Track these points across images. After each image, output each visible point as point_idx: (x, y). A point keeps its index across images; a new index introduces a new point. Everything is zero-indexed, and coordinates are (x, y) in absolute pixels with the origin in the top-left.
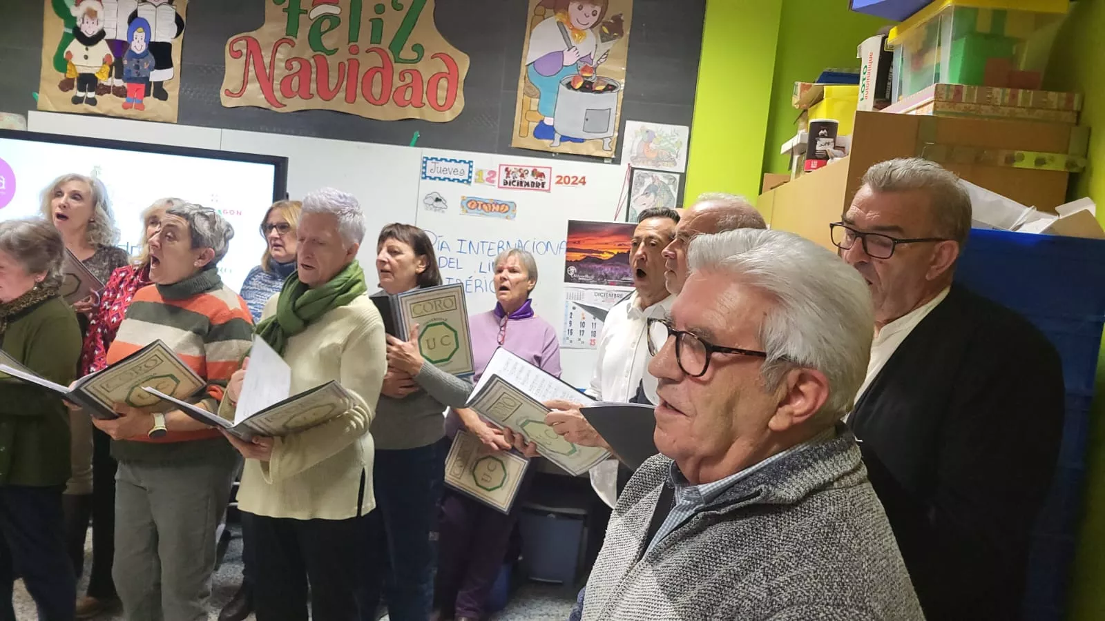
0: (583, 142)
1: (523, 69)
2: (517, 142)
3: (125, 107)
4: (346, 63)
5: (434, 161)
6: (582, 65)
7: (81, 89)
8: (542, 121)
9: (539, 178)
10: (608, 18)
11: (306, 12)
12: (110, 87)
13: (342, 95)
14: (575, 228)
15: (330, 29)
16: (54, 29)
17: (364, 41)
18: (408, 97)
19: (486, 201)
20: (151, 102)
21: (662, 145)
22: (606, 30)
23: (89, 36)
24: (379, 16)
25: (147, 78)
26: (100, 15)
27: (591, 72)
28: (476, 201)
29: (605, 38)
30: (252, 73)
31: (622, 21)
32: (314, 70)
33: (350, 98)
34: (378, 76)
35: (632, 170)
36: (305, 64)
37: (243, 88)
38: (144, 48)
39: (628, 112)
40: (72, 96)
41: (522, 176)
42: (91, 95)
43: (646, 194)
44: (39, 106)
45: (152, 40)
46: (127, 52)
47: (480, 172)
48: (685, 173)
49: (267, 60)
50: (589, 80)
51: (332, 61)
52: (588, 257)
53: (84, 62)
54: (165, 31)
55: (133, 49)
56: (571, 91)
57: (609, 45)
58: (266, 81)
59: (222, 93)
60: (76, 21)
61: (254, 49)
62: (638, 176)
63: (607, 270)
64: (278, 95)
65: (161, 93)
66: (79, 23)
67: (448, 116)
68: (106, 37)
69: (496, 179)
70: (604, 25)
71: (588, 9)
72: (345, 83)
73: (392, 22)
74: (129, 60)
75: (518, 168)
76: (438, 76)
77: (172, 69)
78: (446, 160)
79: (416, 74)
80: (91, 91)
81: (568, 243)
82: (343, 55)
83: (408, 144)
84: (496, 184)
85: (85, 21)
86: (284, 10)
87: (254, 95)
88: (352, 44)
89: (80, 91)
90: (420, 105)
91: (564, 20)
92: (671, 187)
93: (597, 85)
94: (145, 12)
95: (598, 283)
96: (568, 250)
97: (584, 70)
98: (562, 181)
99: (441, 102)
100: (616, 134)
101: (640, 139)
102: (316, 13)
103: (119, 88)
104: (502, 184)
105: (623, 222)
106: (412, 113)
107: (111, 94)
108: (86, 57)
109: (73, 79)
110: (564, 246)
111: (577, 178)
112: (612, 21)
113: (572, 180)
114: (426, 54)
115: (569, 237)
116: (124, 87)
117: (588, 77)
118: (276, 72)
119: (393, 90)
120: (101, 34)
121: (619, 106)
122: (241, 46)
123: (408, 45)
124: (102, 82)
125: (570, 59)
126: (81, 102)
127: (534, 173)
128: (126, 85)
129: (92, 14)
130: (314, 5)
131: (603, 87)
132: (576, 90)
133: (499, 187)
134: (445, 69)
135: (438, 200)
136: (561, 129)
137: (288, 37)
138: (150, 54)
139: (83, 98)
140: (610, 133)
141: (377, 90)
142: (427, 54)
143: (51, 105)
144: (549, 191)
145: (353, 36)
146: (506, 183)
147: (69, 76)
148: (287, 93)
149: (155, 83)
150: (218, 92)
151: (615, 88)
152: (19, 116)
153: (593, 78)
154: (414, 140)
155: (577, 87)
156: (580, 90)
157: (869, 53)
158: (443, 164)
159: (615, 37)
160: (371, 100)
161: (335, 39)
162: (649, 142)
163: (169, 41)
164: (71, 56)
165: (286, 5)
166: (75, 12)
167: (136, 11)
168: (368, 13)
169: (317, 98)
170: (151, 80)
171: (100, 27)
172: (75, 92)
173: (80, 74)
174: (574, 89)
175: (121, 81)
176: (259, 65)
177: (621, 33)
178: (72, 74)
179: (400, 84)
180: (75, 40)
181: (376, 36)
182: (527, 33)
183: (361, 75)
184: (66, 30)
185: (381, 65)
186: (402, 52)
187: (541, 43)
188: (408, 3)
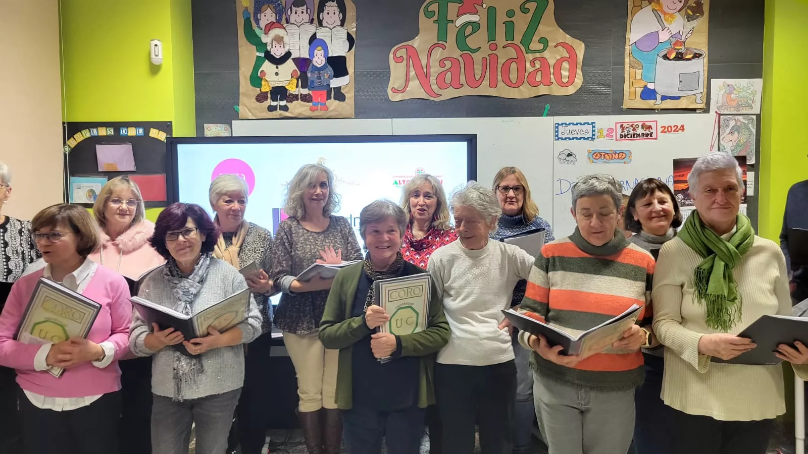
0: (679, 99)
1: (627, 48)
2: (627, 104)
3: (312, 110)
4: (488, 58)
5: (564, 125)
6: (674, 41)
7: (274, 99)
8: (646, 87)
9: (647, 130)
10: (691, 2)
11: (452, 22)
12: (298, 95)
13: (486, 82)
14: (679, 164)
15: (472, 33)
16: (247, 54)
17: (501, 39)
18: (538, 78)
19: (607, 152)
20: (333, 104)
21: (741, 94)
22: (691, 13)
23: (278, 57)
24: (511, 19)
25: (329, 85)
26: (286, 39)
27: (681, 45)
28: (600, 153)
29: (689, 18)
30: (412, 73)
31: (703, 4)
32: (462, 65)
33: (493, 84)
35: (719, 116)
36: (454, 62)
37: (406, 86)
38: (324, 62)
39: (714, 72)
40: (267, 105)
41: (634, 129)
42: (283, 103)
43: (731, 133)
44: (240, 116)
45: (330, 55)
46: (310, 67)
47: (601, 130)
48: (760, 114)
49: (424, 62)
50: (680, 51)
51: (477, 57)
53: (276, 78)
54: (339, 48)
55: (315, 64)
56: (667, 61)
57: (694, 23)
58: (424, 78)
59: (389, 91)
60: (266, 46)
61: (413, 55)
62: (724, 120)
64: (435, 87)
65: (339, 95)
66: (269, 48)
67: (571, 90)
68: (292, 57)
69: (614, 134)
70: (688, 8)
72: (488, 73)
73: (521, 23)
74: (312, 72)
75: (631, 124)
76: (563, 59)
77: (348, 76)
78: (573, 124)
79: (543, 60)
80: (281, 100)
81: (674, 177)
82: (485, 52)
83: (541, 115)
84: (614, 138)
85: (274, 46)
86: (435, 22)
87: (415, 90)
88: (490, 43)
89: (273, 101)
90: (549, 84)
91: (657, 7)
92: (750, 125)
93: (686, 55)
94: (322, 34)
96: (675, 182)
98: (666, 130)
99: (565, 80)
100: (705, 90)
101: (723, 91)
102: (460, 21)
103: (306, 95)
104: (618, 137)
106: (543, 90)
108: (277, 74)
109: (267, 92)
110: (672, 179)
111: (677, 127)
112: (694, 5)
113: (673, 129)
114: (550, 44)
115: (674, 173)
116: (309, 94)
117: (678, 50)
118: (432, 70)
119: (527, 74)
120: (288, 55)
121: (706, 68)
122: (402, 53)
123: (536, 38)
124: (291, 92)
126: (276, 110)
127: (643, 127)
128: (310, 92)
129: (279, 40)
130: (458, 16)
131: (692, 55)
132: (671, 60)
133: (616, 140)
134: (567, 55)
135: (569, 155)
136: (661, 91)
137: (440, 42)
138: (329, 66)
139: (277, 105)
140: (700, 90)
141: (513, 76)
142: (552, 44)
143: (250, 114)
144: (656, 138)
145: (492, 36)
146: (622, 136)
147: (263, 90)
148: (442, 85)
149: (334, 88)
150: (386, 92)
151: (701, 55)
152: (223, 126)
153: (682, 49)
154: (546, 111)
155: (671, 58)
156: (674, 59)
158: (571, 127)
159: (698, 17)
160: (509, 84)
161: (478, 40)
162: (731, 93)
163: (343, 54)
164: (265, 74)
165: (435, 18)
166: (265, 39)
167: (315, 33)
168: (501, 18)
169: (466, 86)
170: (331, 87)
171: (286, 49)
172: (269, 102)
173: (273, 88)
174: (669, 59)
175: (307, 89)
176: (418, 66)
177: (702, 13)
178: (266, 88)
179: (533, 69)
180: (267, 61)
181: (510, 34)
182: (629, 21)
183: (500, 66)
184: (258, 54)
185: (515, 56)
186: (531, 45)
187: (640, 27)
188: (532, 6)
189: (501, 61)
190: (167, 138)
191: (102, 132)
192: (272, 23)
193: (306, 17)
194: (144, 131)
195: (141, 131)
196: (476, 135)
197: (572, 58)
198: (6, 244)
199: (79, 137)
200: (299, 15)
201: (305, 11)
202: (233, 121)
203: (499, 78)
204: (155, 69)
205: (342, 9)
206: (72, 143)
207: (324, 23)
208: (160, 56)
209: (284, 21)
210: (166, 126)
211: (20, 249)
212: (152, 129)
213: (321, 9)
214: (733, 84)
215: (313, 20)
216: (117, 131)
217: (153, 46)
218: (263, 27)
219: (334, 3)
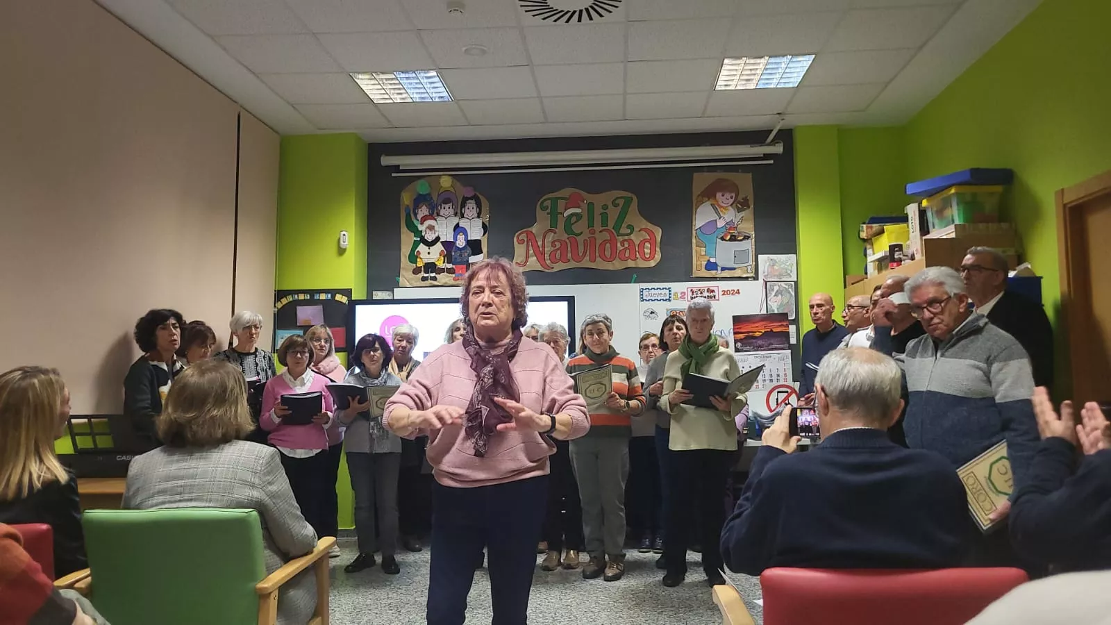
0: (735, 270)
1: (694, 232)
2: (696, 274)
3: (454, 279)
4: (588, 240)
5: (647, 290)
6: (728, 227)
7: (426, 272)
8: (709, 261)
9: (712, 293)
10: (740, 199)
11: (561, 213)
14: (737, 320)
15: (576, 222)
16: (407, 239)
17: (598, 226)
18: (627, 255)
19: (682, 310)
21: (781, 266)
22: (740, 206)
23: (430, 241)
24: (606, 211)
25: (467, 261)
26: (436, 228)
27: (734, 230)
28: (676, 311)
29: (739, 211)
30: (531, 252)
32: (569, 246)
33: (593, 260)
34: (608, 245)
35: (766, 282)
36: (563, 243)
37: (527, 261)
38: (464, 244)
39: (759, 251)
40: (421, 277)
41: (701, 293)
42: (433, 275)
43: (775, 295)
44: (400, 286)
45: (469, 239)
46: (454, 248)
47: (676, 294)
48: (797, 281)
49: (540, 243)
51: (580, 239)
52: (747, 336)
53: (428, 256)
54: (476, 232)
55: (458, 245)
56: (724, 242)
57: (743, 214)
58: (540, 255)
61: (531, 238)
62: (770, 286)
63: (760, 342)
66: (423, 234)
67: (652, 264)
68: (441, 241)
69: (686, 296)
71: (728, 195)
72: (588, 251)
73: (613, 213)
74: (455, 252)
75: (698, 289)
76: (645, 241)
77: (482, 255)
78: (654, 289)
79: (631, 242)
80: (432, 272)
81: (734, 329)
82: (586, 235)
83: (630, 282)
84: (686, 299)
85: (427, 233)
86: (548, 214)
87: (534, 264)
88: (590, 228)
90: (635, 259)
91: (714, 203)
92: (790, 289)
93: (739, 236)
94: (463, 223)
95: (756, 351)
96: (735, 333)
97: (730, 229)
98: (726, 293)
99: (647, 256)
100: (754, 263)
101: (768, 264)
102: (567, 213)
103: (450, 269)
104: (689, 299)
105: (765, 312)
106: (631, 264)
107: (445, 273)
108: (429, 253)
109: (421, 267)
110: (732, 331)
111: (734, 291)
113: (731, 292)
114: (635, 229)
115: (734, 326)
116: (453, 268)
118: (546, 249)
119: (618, 252)
120: (438, 239)
121: (754, 247)
122: (524, 236)
123: (624, 225)
124: (439, 267)
125: (721, 224)
126: (428, 280)
127: (708, 290)
128: (454, 266)
129: (431, 228)
130: (566, 210)
131: (742, 238)
132: (727, 241)
133: (688, 301)
134: (648, 238)
135: (652, 313)
136: (721, 264)
137: (552, 229)
138: (468, 247)
139: (428, 277)
140: (750, 263)
141: (608, 253)
142: (636, 229)
143: (408, 284)
144: (718, 300)
145: (591, 224)
146: (692, 298)
147: (418, 265)
148: (554, 260)
149: (472, 263)
151: (749, 237)
152: (388, 293)
153: (736, 233)
154: (633, 279)
155: (727, 239)
156: (729, 240)
157: (912, 210)
158: (653, 291)
159: (746, 209)
160: (604, 259)
161: (580, 227)
162: (774, 265)
163: (479, 238)
164: (420, 253)
165: (549, 211)
166: (421, 228)
167: (458, 223)
168: (598, 210)
169: (572, 262)
170: (469, 262)
171: (437, 235)
172: (423, 274)
173: (425, 263)
174: (725, 240)
175: (451, 265)
176: (536, 247)
177: (748, 207)
178: (420, 264)
179: (622, 248)
180: (422, 244)
181: (605, 222)
182: (694, 212)
183: (597, 246)
184: (415, 239)
185: (609, 238)
186: (621, 229)
187: (702, 217)
188: (621, 202)
189: (599, 242)
190: (349, 301)
191: (302, 297)
192: (427, 216)
193: (452, 211)
194: (332, 296)
195: (329, 296)
196: (574, 297)
197: (652, 240)
198: (257, 365)
199: (284, 301)
200: (447, 210)
201: (451, 207)
202: (395, 289)
203: (597, 254)
204: (341, 251)
205: (479, 205)
206: (279, 305)
207: (465, 216)
208: (347, 243)
209: (435, 214)
210: (347, 293)
211: (265, 368)
212: (337, 295)
213: (463, 205)
214: (775, 258)
215: (457, 213)
216: (312, 296)
217: (342, 236)
218: (420, 219)
219: (473, 201)
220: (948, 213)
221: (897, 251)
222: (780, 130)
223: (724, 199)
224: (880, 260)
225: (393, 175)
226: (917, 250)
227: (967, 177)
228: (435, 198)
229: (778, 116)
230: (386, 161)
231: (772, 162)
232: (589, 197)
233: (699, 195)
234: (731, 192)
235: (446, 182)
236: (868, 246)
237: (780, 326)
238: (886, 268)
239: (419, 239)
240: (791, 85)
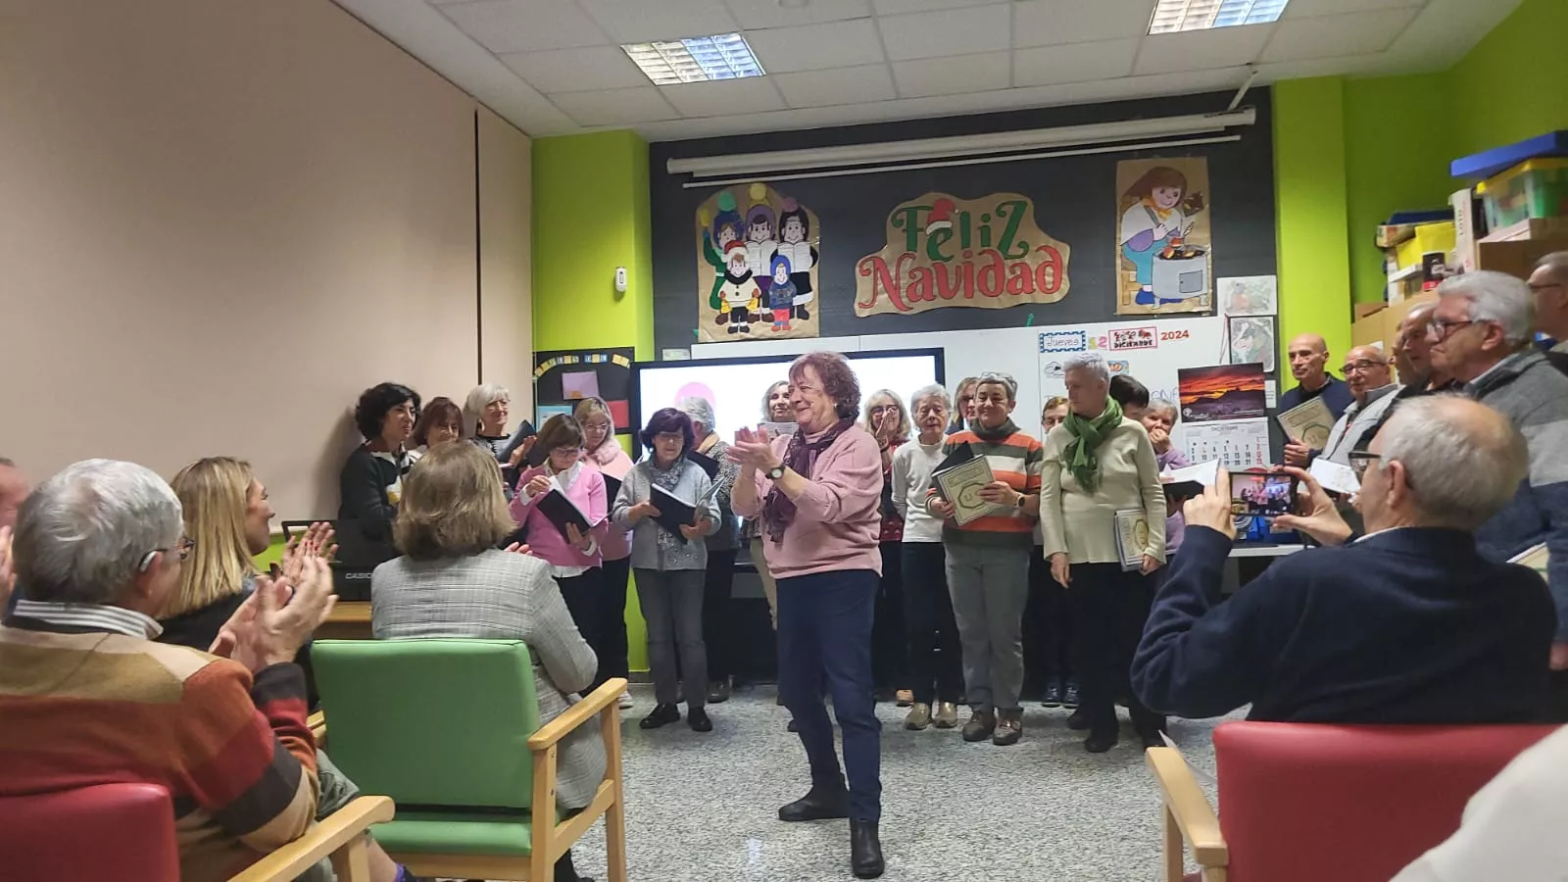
0: (1180, 301)
1: (1118, 248)
2: (1122, 310)
3: (774, 330)
4: (962, 266)
5: (1050, 336)
6: (1171, 238)
7: (734, 320)
8: (1141, 289)
9: (1146, 337)
10: (1188, 196)
11: (922, 230)
12: (758, 315)
13: (961, 293)
14: (1185, 375)
15: (944, 241)
16: (707, 275)
17: (976, 245)
18: (1019, 286)
21: (1253, 294)
22: (1188, 207)
23: (738, 277)
24: (987, 224)
25: (791, 303)
26: (746, 258)
27: (1179, 243)
29: (1188, 213)
30: (880, 286)
32: (934, 275)
33: (969, 295)
34: (991, 273)
35: (1229, 318)
36: (926, 272)
37: (874, 300)
38: (786, 279)
39: (1220, 270)
40: (727, 327)
42: (744, 324)
43: (1245, 337)
44: (700, 340)
45: (792, 272)
46: (772, 285)
47: (1092, 340)
49: (893, 274)
51: (950, 266)
52: (1200, 398)
53: (737, 298)
55: (777, 281)
57: (1193, 218)
58: (893, 291)
59: (856, 306)
60: (727, 266)
61: (880, 267)
62: (1235, 323)
63: (1220, 407)
65: (803, 314)
66: (729, 268)
67: (1057, 297)
68: (753, 275)
69: (1107, 343)
71: (1170, 191)
72: (963, 282)
73: (998, 228)
74: (774, 291)
75: (1126, 331)
76: (1047, 264)
77: (811, 293)
78: (1060, 334)
79: (1023, 265)
80: (742, 321)
81: (1180, 389)
82: (959, 260)
83: (1024, 326)
84: (1108, 346)
85: (734, 265)
86: (904, 230)
87: (884, 304)
88: (964, 250)
89: (734, 322)
90: (1031, 291)
91: (1149, 204)
92: (1266, 328)
94: (784, 250)
95: (1214, 419)
96: (1181, 395)
97: (1173, 242)
98: (1167, 337)
99: (1050, 286)
100: (1210, 291)
101: (1231, 292)
102: (931, 229)
103: (767, 315)
104: (1113, 347)
105: (1228, 363)
106: (1025, 299)
107: (761, 321)
108: (737, 294)
109: (728, 313)
110: (1177, 392)
111: (1180, 332)
113: (1176, 335)
114: (1030, 248)
115: (1180, 384)
116: (771, 314)
118: (901, 282)
119: (1006, 281)
120: (749, 273)
121: (1210, 267)
122: (869, 265)
123: (1015, 242)
124: (752, 313)
126: (737, 331)
127: (1141, 334)
128: (772, 311)
129: (739, 258)
130: (929, 223)
131: (1192, 253)
133: (1111, 350)
134: (1051, 259)
135: (1057, 368)
136: (1159, 293)
138: (791, 284)
139: (737, 327)
140: (1204, 291)
141: (991, 285)
142: (1033, 248)
143: (710, 337)
144: (1156, 347)
145: (966, 244)
146: (1116, 346)
147: (724, 311)
148: (913, 298)
149: (798, 306)
150: (852, 306)
151: (1203, 253)
152: (683, 350)
153: (1181, 247)
154: (1030, 320)
156: (1173, 258)
157: (1461, 201)
158: (1058, 338)
159: (1197, 211)
160: (987, 293)
161: (950, 248)
162: (1242, 292)
163: (806, 270)
164: (725, 295)
165: (904, 226)
166: (725, 259)
167: (777, 250)
168: (976, 222)
169: (939, 298)
170: (794, 304)
171: (747, 268)
172: (730, 324)
173: (734, 309)
174: (1166, 259)
175: (768, 309)
176: (886, 279)
177: (1202, 207)
178: (726, 309)
179: (1013, 276)
180: (727, 281)
181: (986, 239)
182: (1118, 218)
183: (976, 275)
184: (718, 274)
185: (992, 263)
186: (1010, 250)
187: (1131, 225)
188: (1009, 209)
189: (977, 269)
190: (631, 363)
191: (568, 360)
192: (732, 242)
193: (767, 233)
194: (608, 358)
195: (605, 358)
196: (943, 349)
197: (1056, 264)
199: (546, 366)
200: (760, 232)
201: (766, 228)
202: (693, 346)
203: (976, 287)
204: (618, 296)
205: (805, 223)
206: (539, 372)
207: (786, 239)
208: (625, 283)
209: (744, 239)
210: (628, 352)
212: (615, 356)
213: (783, 225)
214: (1243, 282)
215: (774, 235)
216: (582, 359)
217: (618, 273)
218: (723, 246)
219: (797, 218)
220: (1518, 202)
221: (1436, 263)
222: (1250, 91)
223: (1165, 197)
224: (1409, 279)
225: (686, 186)
226: (1467, 261)
227: (1551, 145)
228: (743, 218)
229: (1247, 67)
230: (675, 166)
231: (1237, 138)
232: (962, 205)
233: (1125, 195)
234: (1175, 187)
235: (758, 192)
236: (1390, 258)
237: (1251, 382)
238: (1418, 290)
239: (722, 275)
240: (1267, 20)
